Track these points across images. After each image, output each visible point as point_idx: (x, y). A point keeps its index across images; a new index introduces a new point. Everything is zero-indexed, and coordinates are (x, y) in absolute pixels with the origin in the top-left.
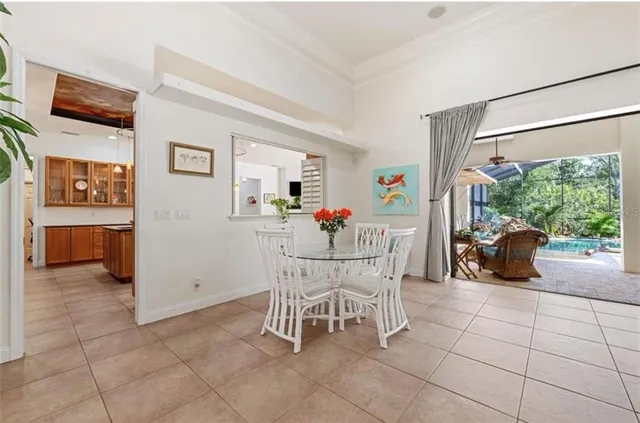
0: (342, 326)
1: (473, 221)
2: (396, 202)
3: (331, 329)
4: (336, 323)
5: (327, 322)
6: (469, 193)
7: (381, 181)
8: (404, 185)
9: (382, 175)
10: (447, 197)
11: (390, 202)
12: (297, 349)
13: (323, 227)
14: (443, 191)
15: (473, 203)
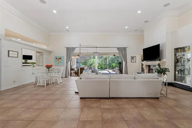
0: (52, 83)
1: (77, 67)
2: (60, 63)
3: (50, 84)
4: (51, 83)
5: (49, 83)
6: (76, 60)
7: (56, 58)
8: (61, 60)
9: (56, 57)
10: (69, 62)
11: (58, 63)
12: (45, 86)
13: (47, 68)
14: (69, 61)
15: (77, 62)
